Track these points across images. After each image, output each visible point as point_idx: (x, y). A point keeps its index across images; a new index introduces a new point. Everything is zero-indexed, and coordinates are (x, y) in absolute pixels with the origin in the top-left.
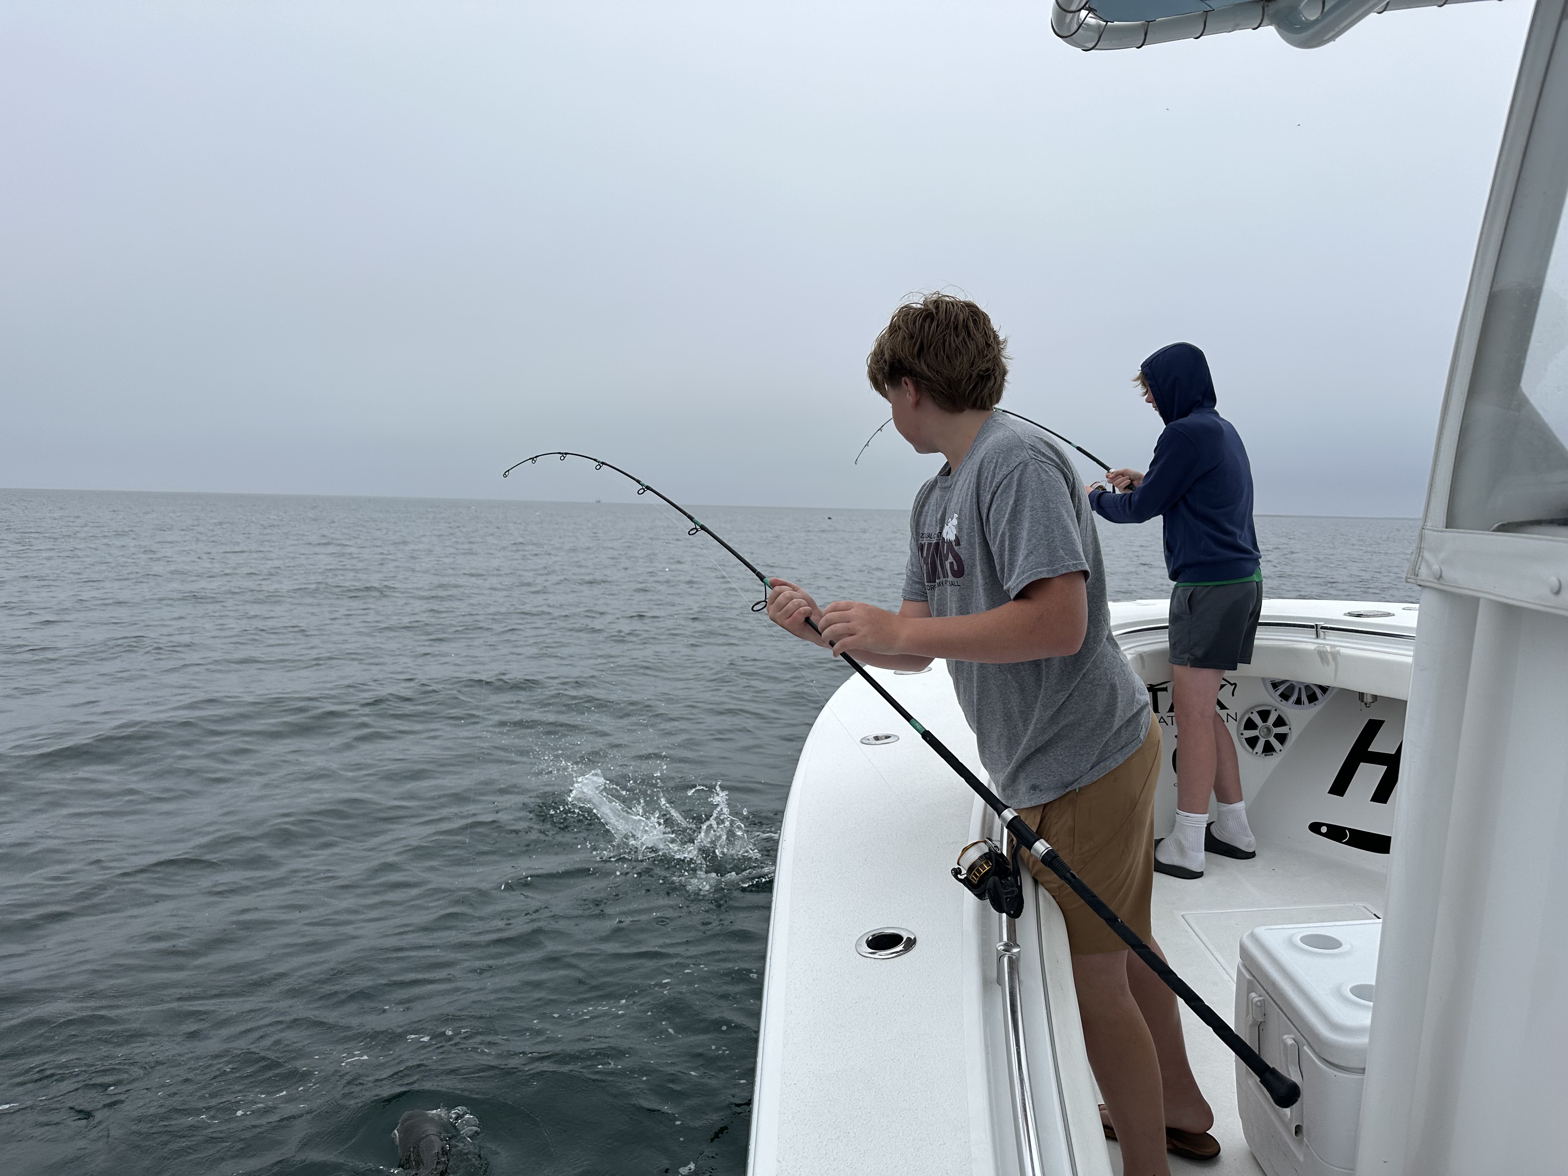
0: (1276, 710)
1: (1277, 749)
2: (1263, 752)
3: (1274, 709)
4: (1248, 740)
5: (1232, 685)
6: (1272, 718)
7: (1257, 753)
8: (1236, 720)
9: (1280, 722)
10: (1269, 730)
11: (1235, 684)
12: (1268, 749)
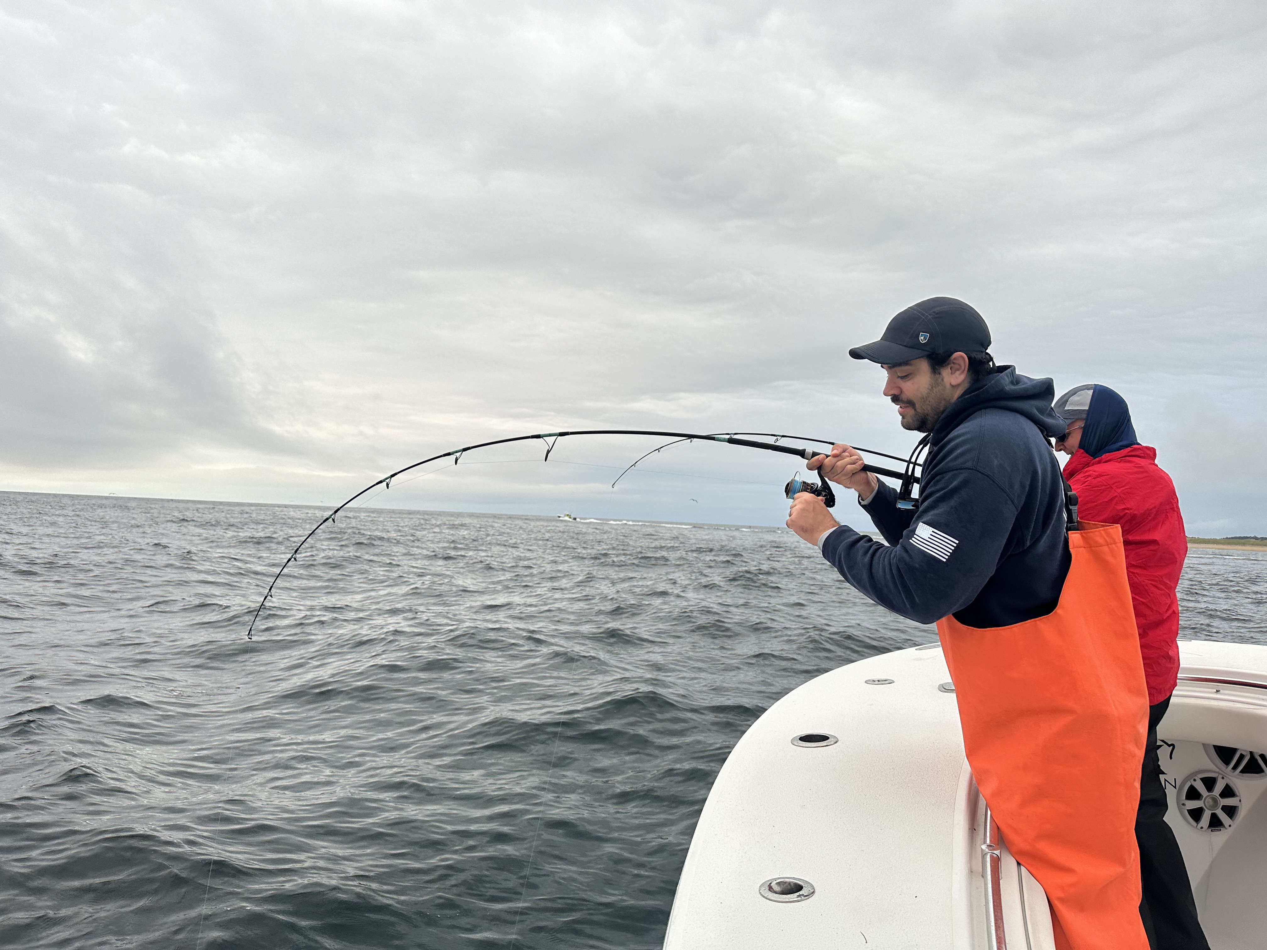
0: (1223, 778)
1: (1226, 825)
2: (1210, 826)
3: (1221, 776)
4: (1191, 812)
5: (1169, 746)
6: (1219, 788)
7: (1202, 828)
8: (1175, 787)
9: (1228, 792)
10: (1215, 800)
11: (1173, 745)
12: (1215, 823)
